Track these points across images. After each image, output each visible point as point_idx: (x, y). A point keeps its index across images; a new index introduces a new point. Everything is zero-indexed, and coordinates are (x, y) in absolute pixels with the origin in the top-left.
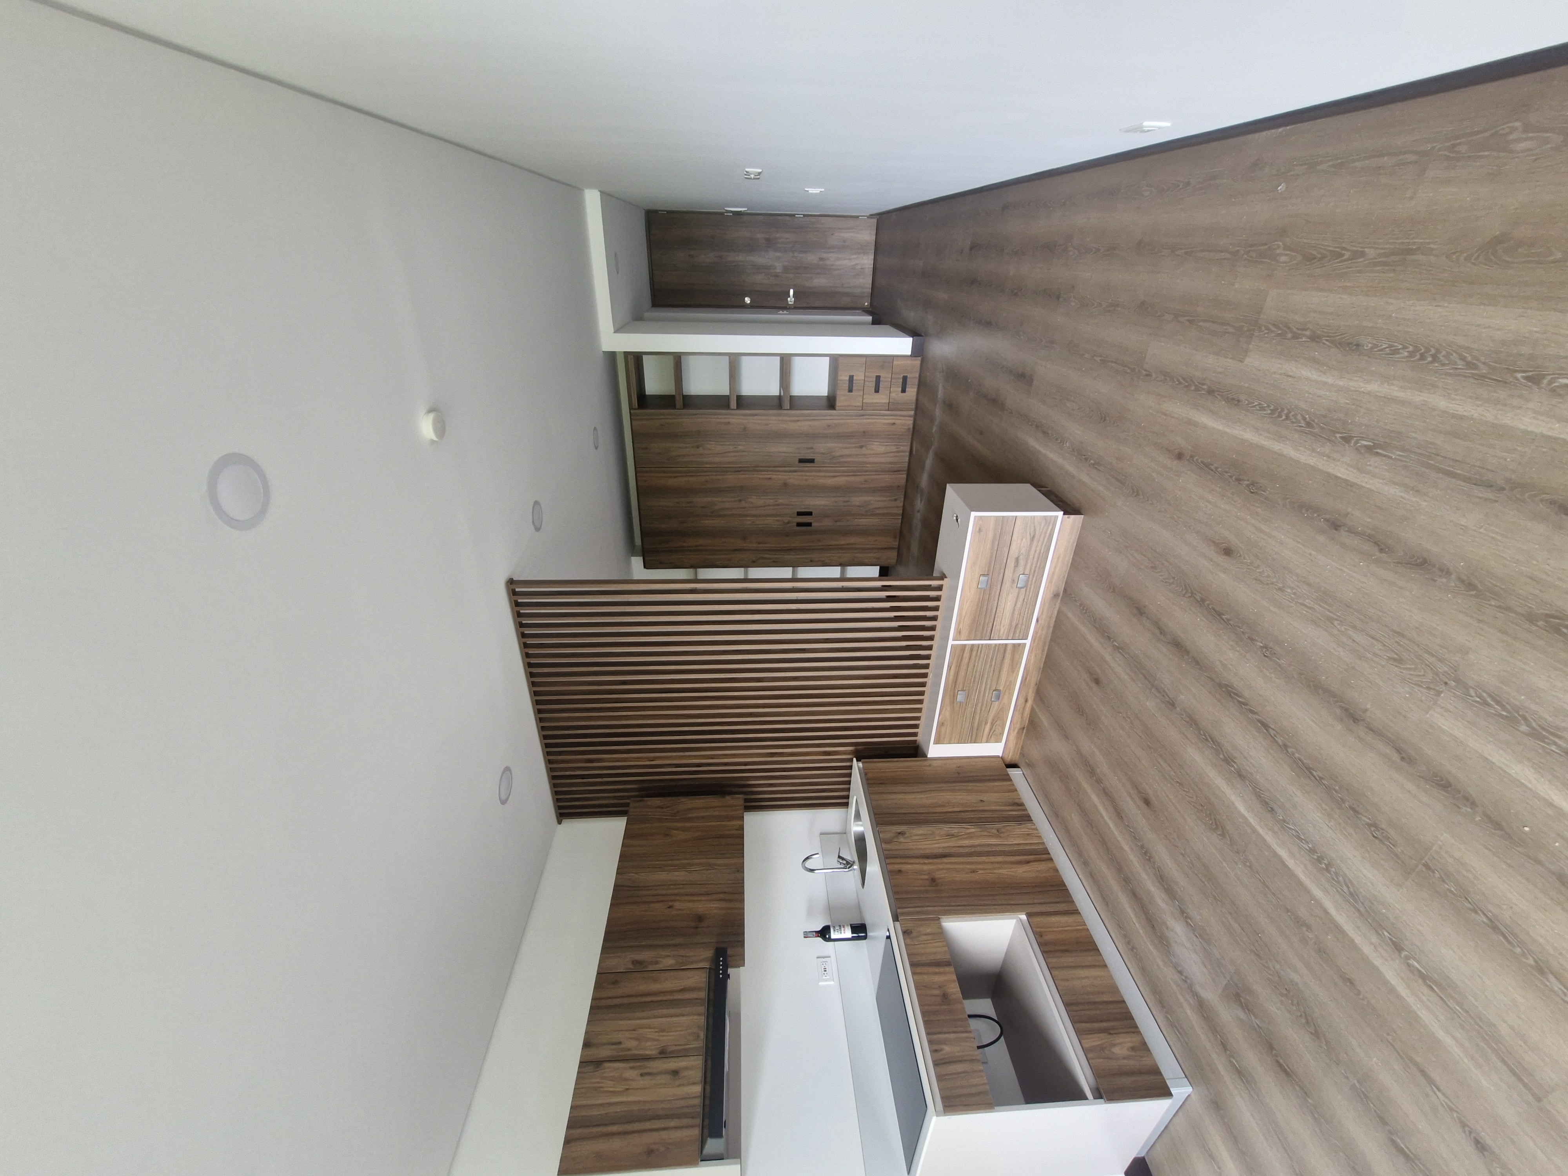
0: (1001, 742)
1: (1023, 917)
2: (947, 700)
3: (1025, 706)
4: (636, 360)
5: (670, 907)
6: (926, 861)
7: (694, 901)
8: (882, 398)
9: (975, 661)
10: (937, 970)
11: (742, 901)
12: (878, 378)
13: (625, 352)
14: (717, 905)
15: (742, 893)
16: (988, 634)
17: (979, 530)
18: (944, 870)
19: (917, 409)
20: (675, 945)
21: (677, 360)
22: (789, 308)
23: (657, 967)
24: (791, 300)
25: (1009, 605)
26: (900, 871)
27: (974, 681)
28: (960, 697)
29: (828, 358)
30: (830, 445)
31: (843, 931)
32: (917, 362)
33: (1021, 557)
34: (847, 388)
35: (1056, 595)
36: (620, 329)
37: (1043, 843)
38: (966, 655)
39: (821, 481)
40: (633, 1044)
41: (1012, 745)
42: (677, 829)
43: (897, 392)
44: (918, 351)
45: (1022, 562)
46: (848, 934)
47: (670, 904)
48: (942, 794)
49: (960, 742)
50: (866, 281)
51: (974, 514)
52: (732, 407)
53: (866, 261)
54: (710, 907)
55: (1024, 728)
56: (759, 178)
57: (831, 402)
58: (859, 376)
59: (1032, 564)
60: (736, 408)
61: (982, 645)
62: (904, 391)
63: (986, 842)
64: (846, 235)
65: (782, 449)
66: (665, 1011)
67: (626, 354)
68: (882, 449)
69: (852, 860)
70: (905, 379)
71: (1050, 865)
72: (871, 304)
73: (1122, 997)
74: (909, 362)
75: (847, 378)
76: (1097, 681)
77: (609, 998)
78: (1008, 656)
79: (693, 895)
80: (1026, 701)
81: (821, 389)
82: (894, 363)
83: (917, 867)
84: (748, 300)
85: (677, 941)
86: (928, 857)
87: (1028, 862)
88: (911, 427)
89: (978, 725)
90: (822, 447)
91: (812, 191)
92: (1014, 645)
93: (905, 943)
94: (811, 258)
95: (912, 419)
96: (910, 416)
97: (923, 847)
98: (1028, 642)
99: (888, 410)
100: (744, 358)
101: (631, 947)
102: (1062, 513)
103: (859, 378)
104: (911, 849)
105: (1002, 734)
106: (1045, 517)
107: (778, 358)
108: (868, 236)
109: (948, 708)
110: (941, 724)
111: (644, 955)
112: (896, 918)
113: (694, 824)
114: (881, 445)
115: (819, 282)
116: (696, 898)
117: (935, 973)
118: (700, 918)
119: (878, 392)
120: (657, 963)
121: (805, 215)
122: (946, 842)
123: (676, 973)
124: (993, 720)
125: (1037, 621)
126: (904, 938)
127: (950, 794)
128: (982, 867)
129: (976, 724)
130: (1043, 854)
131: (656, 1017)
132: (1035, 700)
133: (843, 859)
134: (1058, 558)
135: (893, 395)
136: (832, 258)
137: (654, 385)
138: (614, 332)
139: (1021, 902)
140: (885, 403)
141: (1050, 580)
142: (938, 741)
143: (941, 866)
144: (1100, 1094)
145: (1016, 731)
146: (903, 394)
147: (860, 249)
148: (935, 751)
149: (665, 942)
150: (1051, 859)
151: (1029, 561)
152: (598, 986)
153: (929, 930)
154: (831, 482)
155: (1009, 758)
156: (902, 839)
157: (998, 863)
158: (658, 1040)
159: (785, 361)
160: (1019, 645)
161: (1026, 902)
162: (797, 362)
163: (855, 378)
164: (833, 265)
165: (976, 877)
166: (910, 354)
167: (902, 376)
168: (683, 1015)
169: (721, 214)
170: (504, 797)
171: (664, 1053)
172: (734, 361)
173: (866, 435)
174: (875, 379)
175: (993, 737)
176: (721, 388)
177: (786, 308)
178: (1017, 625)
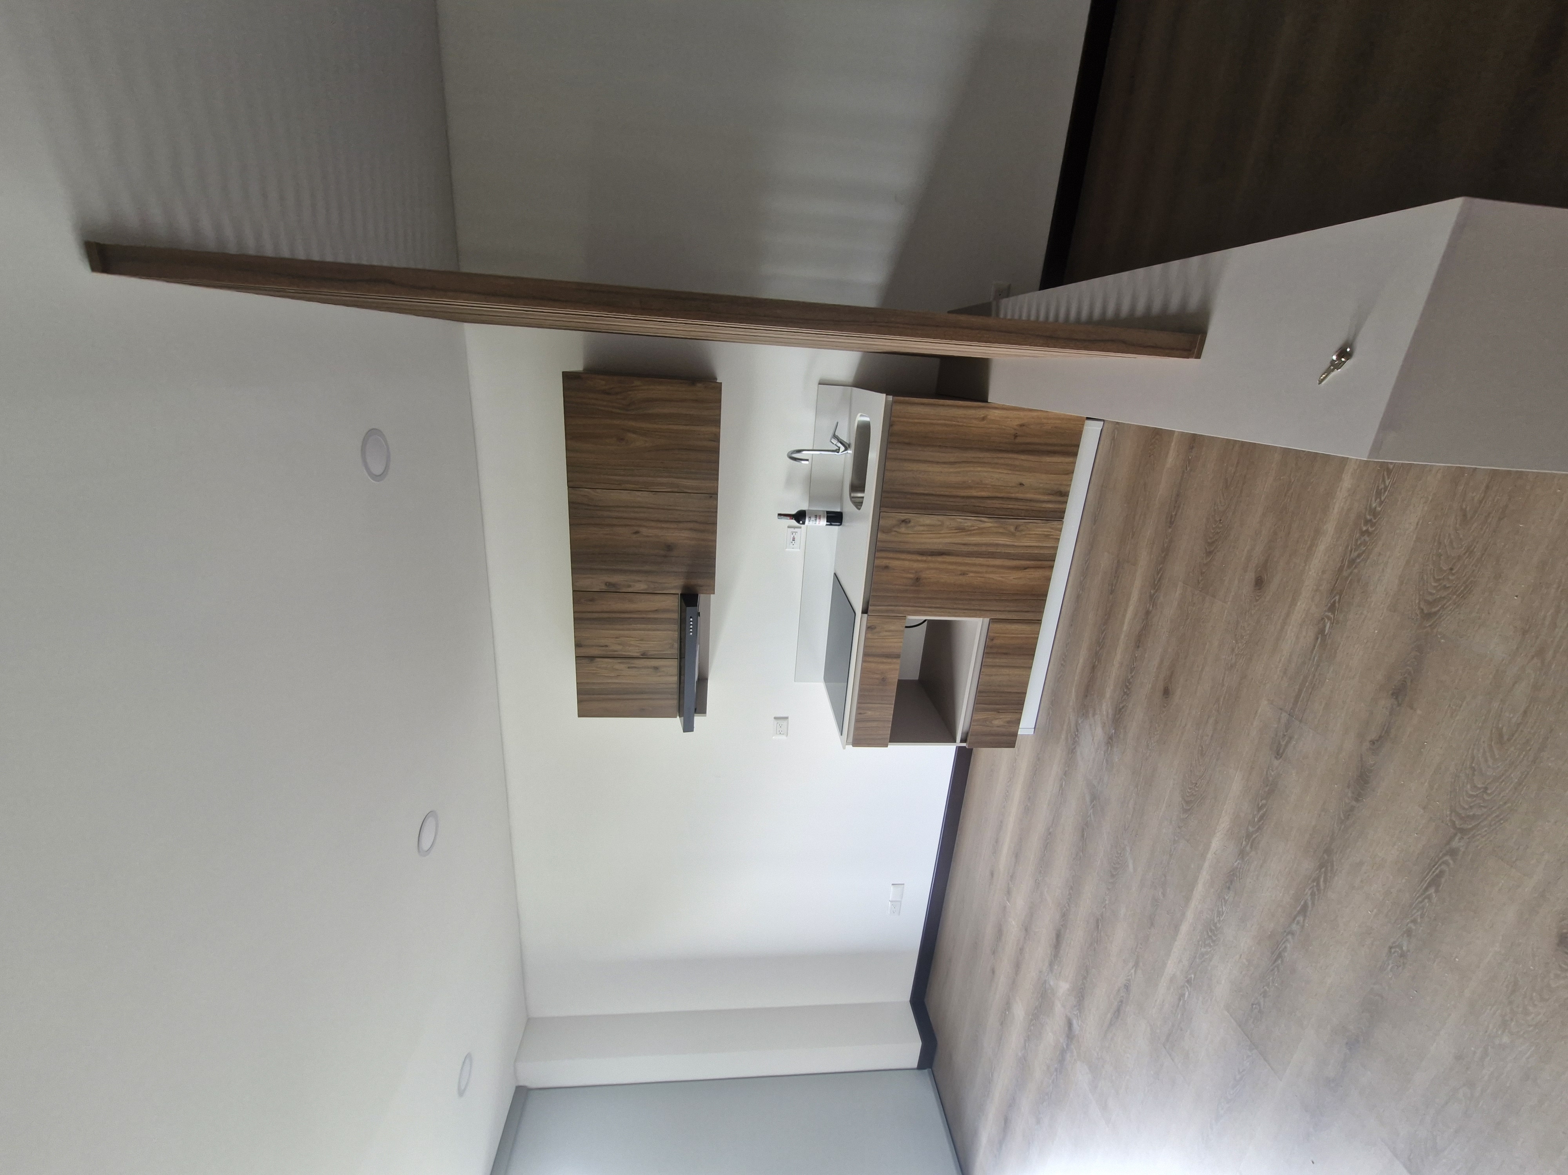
5: (637, 532)
6: (920, 558)
7: (662, 528)
10: (885, 660)
11: (714, 532)
14: (686, 534)
15: (715, 524)
20: (646, 572)
23: (630, 590)
26: (887, 567)
40: (619, 647)
42: (634, 432)
47: (636, 529)
48: (979, 469)
54: (681, 536)
63: (995, 542)
66: (643, 626)
69: (848, 442)
76: (1259, 583)
77: (589, 612)
79: (659, 521)
83: (907, 564)
85: (647, 568)
86: (922, 553)
93: (865, 636)
97: (923, 540)
101: (602, 570)
104: (907, 543)
111: (616, 579)
113: (656, 426)
116: (664, 525)
117: (883, 663)
118: (669, 547)
120: (630, 586)
122: (950, 537)
123: (649, 596)
126: (866, 632)
127: (990, 470)
128: (974, 569)
131: (634, 630)
139: (992, 609)
143: (932, 565)
149: (634, 568)
152: (576, 602)
153: (893, 628)
156: (903, 530)
157: (994, 566)
158: (638, 646)
161: (998, 609)
165: (963, 580)
171: (645, 656)
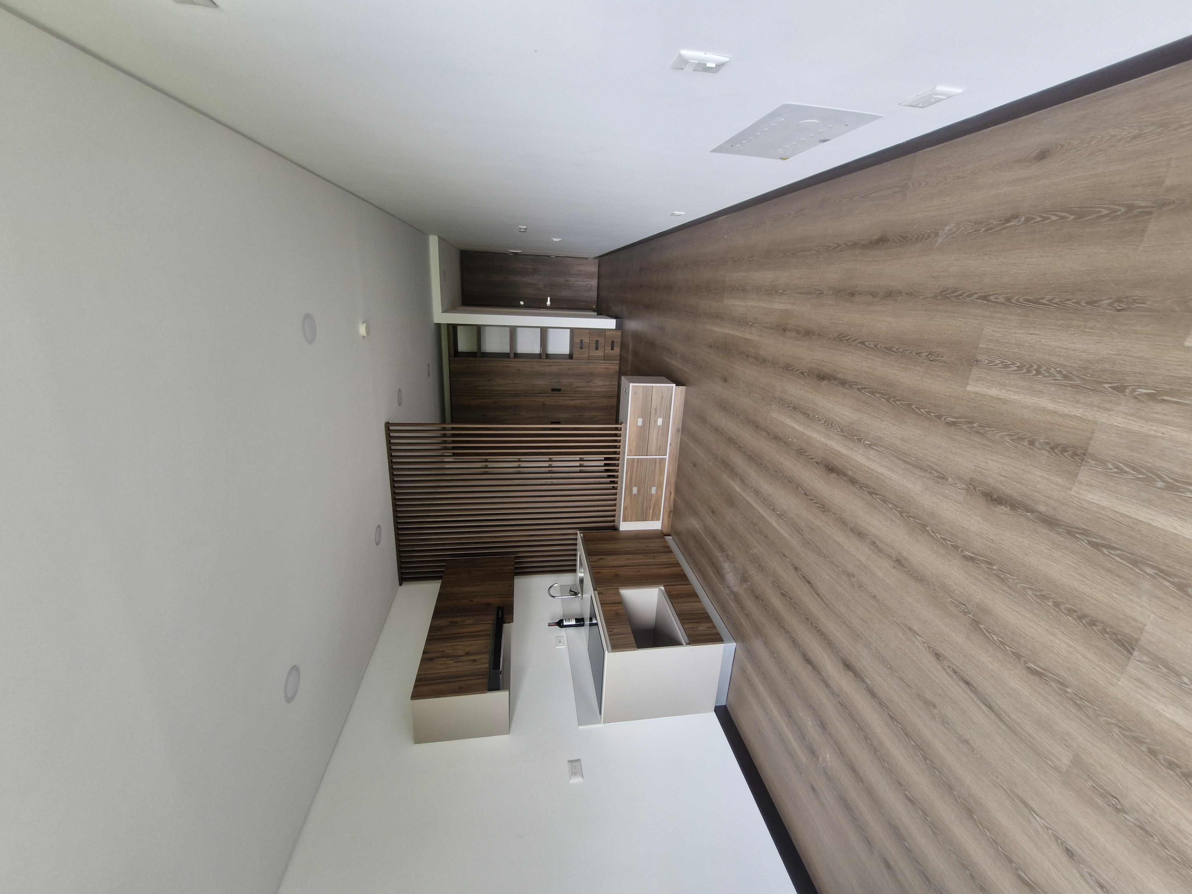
0: (659, 520)
1: (663, 588)
2: (627, 492)
3: (670, 497)
4: (453, 328)
8: (600, 353)
9: (640, 469)
12: (597, 341)
13: (448, 324)
16: (646, 453)
17: (635, 393)
18: (622, 572)
19: (620, 360)
21: (479, 329)
22: (547, 308)
24: (549, 303)
25: (655, 435)
27: (641, 480)
28: (635, 490)
29: (569, 330)
30: (570, 380)
31: (570, 621)
32: (619, 333)
33: (658, 408)
34: (579, 347)
35: (678, 430)
36: (446, 310)
37: (677, 561)
38: (635, 464)
39: (566, 403)
41: (666, 522)
43: (608, 350)
44: (619, 326)
45: (658, 411)
46: (573, 622)
49: (637, 520)
50: (594, 294)
51: (631, 384)
52: (511, 357)
53: (593, 283)
55: (671, 511)
56: (526, 232)
57: (570, 356)
58: (586, 340)
59: (663, 413)
60: (513, 358)
61: (643, 458)
62: (612, 349)
64: (581, 268)
65: (541, 383)
67: (448, 325)
68: (601, 383)
70: (613, 342)
71: (680, 568)
72: (597, 307)
73: (707, 611)
74: (614, 333)
75: (579, 341)
78: (657, 465)
80: (671, 494)
81: (565, 349)
82: (606, 333)
84: (522, 303)
87: (668, 567)
88: (618, 370)
89: (646, 510)
90: (565, 381)
91: (555, 240)
92: (660, 458)
94: (561, 280)
95: (618, 365)
96: (617, 364)
98: (667, 457)
99: (604, 360)
100: (519, 329)
102: (674, 385)
103: (586, 341)
105: (660, 515)
106: (667, 387)
107: (540, 329)
108: (594, 269)
109: (629, 498)
110: (625, 509)
112: (595, 590)
114: (600, 381)
115: (565, 293)
119: (598, 349)
121: (556, 257)
124: (654, 505)
125: (670, 444)
129: (645, 508)
130: (677, 564)
132: (675, 494)
133: (572, 591)
134: (677, 409)
135: (606, 351)
136: (572, 280)
137: (464, 345)
138: (442, 312)
140: (602, 356)
141: (674, 422)
142: (624, 520)
144: (689, 643)
145: (667, 513)
146: (612, 351)
147: (589, 275)
148: (625, 526)
150: (681, 566)
151: (662, 410)
154: (572, 403)
155: (665, 531)
159: (544, 331)
160: (663, 459)
162: (551, 332)
163: (584, 341)
164: (573, 284)
166: (615, 328)
167: (611, 340)
168: (479, 640)
169: (507, 254)
170: (378, 542)
172: (513, 330)
173: (592, 375)
174: (595, 342)
175: (655, 517)
176: (505, 348)
177: (546, 307)
178: (660, 447)
